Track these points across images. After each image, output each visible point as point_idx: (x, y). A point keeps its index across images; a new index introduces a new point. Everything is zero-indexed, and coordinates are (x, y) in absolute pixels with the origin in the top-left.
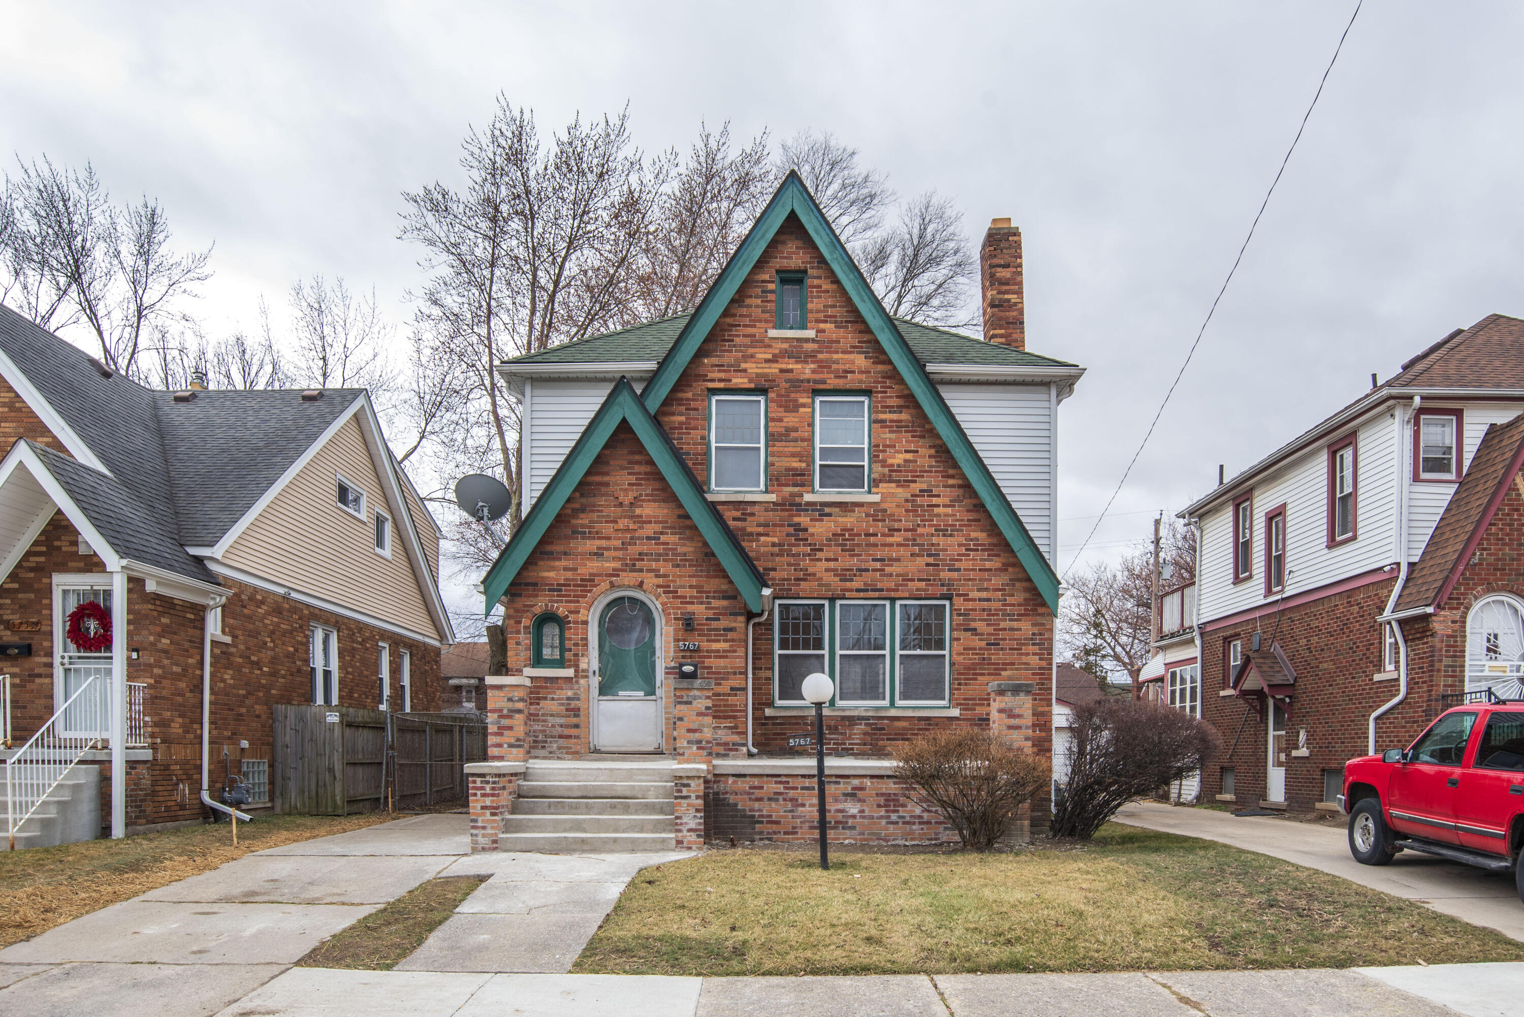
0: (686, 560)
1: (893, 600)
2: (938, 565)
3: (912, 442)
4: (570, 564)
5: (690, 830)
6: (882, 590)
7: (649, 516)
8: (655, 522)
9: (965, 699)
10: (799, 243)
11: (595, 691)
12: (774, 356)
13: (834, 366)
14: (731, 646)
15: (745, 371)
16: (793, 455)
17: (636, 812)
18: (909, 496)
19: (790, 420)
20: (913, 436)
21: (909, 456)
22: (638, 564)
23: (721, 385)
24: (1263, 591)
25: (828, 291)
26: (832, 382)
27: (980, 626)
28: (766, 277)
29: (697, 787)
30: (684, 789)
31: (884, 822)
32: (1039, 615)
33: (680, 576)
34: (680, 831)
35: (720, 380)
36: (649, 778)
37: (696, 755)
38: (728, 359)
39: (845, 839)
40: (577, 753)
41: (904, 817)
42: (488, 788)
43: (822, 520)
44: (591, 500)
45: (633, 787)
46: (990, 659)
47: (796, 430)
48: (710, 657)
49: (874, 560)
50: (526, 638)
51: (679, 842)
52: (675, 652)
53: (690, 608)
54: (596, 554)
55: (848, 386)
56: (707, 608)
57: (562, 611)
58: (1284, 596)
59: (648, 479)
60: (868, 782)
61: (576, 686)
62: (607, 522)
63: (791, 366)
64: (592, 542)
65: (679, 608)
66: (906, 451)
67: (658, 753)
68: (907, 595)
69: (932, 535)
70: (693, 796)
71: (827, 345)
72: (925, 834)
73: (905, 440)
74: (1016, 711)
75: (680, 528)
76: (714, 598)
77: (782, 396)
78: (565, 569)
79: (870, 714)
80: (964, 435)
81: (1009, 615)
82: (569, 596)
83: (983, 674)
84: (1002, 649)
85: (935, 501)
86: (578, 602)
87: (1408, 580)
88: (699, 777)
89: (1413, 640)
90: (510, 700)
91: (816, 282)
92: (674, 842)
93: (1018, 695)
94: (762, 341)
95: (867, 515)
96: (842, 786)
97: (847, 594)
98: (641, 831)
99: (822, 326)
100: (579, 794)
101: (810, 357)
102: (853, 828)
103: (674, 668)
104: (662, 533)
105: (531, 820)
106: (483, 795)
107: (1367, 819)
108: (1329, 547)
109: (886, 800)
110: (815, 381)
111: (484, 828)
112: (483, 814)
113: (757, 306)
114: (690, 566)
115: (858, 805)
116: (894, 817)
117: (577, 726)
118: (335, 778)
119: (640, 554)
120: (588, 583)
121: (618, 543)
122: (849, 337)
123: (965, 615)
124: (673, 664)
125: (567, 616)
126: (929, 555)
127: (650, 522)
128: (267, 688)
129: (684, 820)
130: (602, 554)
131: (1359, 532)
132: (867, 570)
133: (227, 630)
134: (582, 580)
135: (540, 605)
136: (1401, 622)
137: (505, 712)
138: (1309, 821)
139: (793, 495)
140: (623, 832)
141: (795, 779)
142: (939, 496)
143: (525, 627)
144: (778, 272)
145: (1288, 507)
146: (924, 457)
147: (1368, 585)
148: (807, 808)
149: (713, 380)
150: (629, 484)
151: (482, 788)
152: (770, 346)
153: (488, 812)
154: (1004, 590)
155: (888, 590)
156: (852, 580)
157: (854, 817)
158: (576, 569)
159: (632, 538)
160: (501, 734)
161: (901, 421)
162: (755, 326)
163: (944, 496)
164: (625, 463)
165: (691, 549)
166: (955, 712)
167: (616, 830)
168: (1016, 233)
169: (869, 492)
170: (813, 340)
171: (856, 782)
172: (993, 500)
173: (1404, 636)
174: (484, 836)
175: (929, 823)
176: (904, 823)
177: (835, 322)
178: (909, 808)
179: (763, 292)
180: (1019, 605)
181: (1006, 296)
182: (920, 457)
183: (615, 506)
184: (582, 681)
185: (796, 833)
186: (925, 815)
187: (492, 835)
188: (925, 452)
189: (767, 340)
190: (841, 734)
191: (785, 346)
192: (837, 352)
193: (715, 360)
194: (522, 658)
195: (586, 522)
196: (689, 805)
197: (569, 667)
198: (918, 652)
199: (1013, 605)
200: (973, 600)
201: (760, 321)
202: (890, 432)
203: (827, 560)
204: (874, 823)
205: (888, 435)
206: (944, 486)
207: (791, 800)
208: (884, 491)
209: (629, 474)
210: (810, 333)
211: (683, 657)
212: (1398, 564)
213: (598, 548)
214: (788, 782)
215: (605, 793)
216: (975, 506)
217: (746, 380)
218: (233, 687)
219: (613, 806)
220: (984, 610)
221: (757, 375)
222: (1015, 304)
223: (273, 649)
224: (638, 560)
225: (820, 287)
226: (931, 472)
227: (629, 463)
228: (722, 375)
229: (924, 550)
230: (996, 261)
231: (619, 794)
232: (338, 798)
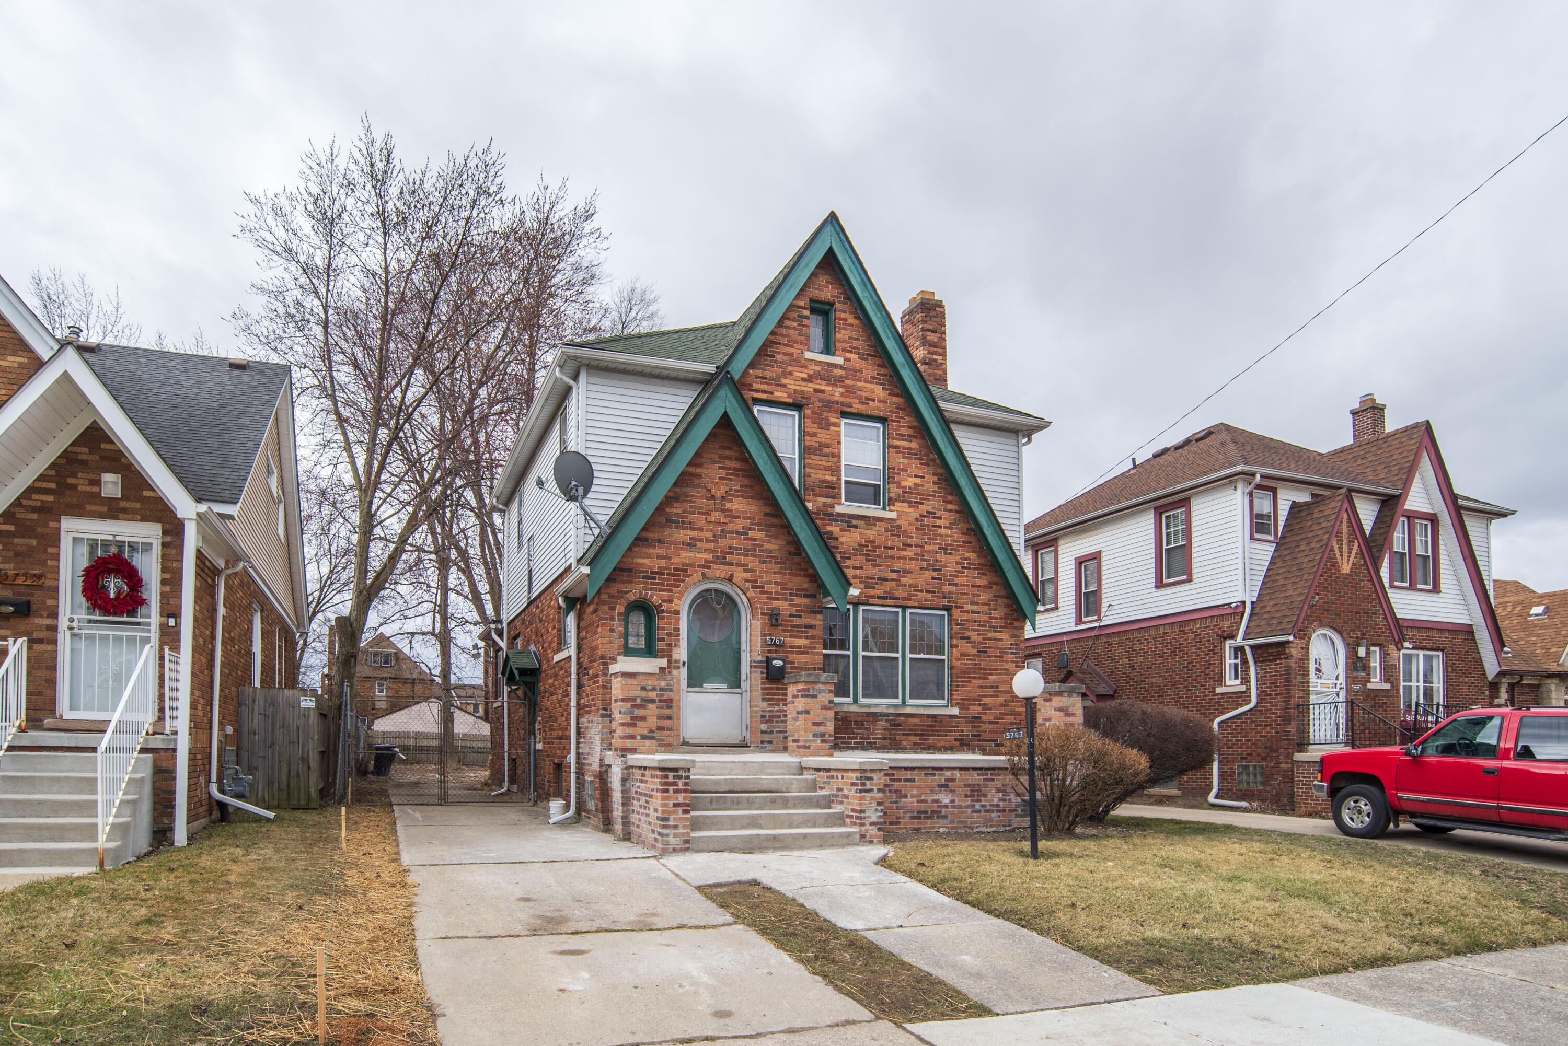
0: (771, 557)
1: (904, 608)
2: (940, 579)
3: (920, 468)
4: (664, 552)
5: (872, 824)
6: (897, 599)
7: (738, 511)
8: (744, 518)
9: (962, 699)
10: (829, 278)
11: (684, 683)
12: (809, 375)
13: (859, 393)
14: (811, 643)
15: (784, 386)
16: (826, 469)
17: (795, 807)
18: (918, 516)
19: (823, 437)
20: (921, 464)
21: (918, 481)
22: (729, 558)
23: (764, 396)
24: (1074, 620)
25: (852, 325)
26: (857, 407)
27: (972, 635)
28: (802, 303)
29: (879, 779)
30: (868, 782)
31: (969, 810)
32: (1015, 628)
33: (767, 572)
34: (862, 825)
35: (764, 392)
36: (779, 771)
37: (820, 748)
38: (770, 373)
39: (939, 828)
40: (669, 745)
41: (985, 806)
42: (681, 783)
43: (850, 531)
44: (685, 490)
45: (778, 780)
46: (980, 664)
47: (828, 446)
48: (792, 652)
49: (892, 571)
50: (620, 625)
51: (863, 836)
52: (762, 646)
53: (776, 604)
54: (689, 544)
55: (869, 412)
56: (790, 605)
57: (656, 599)
58: (1102, 624)
59: (737, 475)
60: (957, 774)
61: (669, 677)
62: (699, 513)
63: (823, 388)
64: (685, 532)
65: (765, 603)
66: (916, 476)
67: (743, 746)
68: (916, 604)
69: (936, 552)
70: (875, 789)
71: (853, 373)
72: (1001, 821)
73: (914, 466)
75: (766, 525)
76: (796, 595)
77: (816, 413)
78: (660, 557)
79: (891, 711)
80: (968, 465)
81: (993, 627)
82: (663, 584)
83: (975, 678)
84: (989, 656)
85: (938, 522)
86: (671, 591)
87: (1251, 615)
88: (880, 770)
89: (1263, 661)
90: (643, 688)
91: (842, 315)
92: (858, 836)
94: (798, 361)
95: (886, 530)
96: (937, 777)
97: (871, 601)
98: (814, 826)
99: (848, 355)
100: (726, 788)
101: (838, 381)
102: (945, 817)
103: (761, 662)
104: (750, 529)
105: (708, 817)
106: (676, 791)
107: (1356, 802)
108: (1157, 587)
109: (972, 791)
110: (844, 404)
111: (676, 827)
112: (675, 812)
113: (794, 329)
114: (775, 563)
115: (950, 795)
116: (978, 806)
117: (669, 718)
118: (309, 768)
119: (730, 548)
120: (680, 574)
121: (710, 535)
122: (869, 369)
123: (962, 625)
124: (760, 658)
125: (661, 605)
126: (934, 570)
127: (739, 517)
129: (867, 814)
130: (695, 545)
131: (1194, 576)
132: (886, 580)
134: (675, 569)
135: (635, 592)
136: (1252, 647)
137: (638, 701)
139: (825, 505)
140: (798, 827)
142: (940, 518)
143: (619, 614)
144: (811, 300)
145: (1103, 554)
146: (929, 482)
147: (1206, 618)
148: (909, 799)
149: (757, 391)
150: (720, 478)
151: (675, 784)
152: (805, 367)
153: (680, 810)
154: (989, 605)
155: (903, 599)
156: (874, 588)
157: (946, 806)
158: (669, 558)
159: (722, 531)
160: (634, 725)
161: (911, 449)
162: (792, 346)
163: (946, 518)
164: (716, 457)
165: (776, 547)
166: (955, 711)
167: (791, 826)
168: (940, 305)
169: (884, 509)
170: (841, 367)
171: (948, 774)
172: (989, 526)
173: (1254, 658)
174: (675, 836)
175: (1004, 811)
176: (986, 811)
177: (859, 354)
178: (989, 797)
179: (799, 316)
180: (1001, 618)
181: (935, 357)
182: (927, 482)
183: (707, 498)
184: (675, 672)
185: (900, 823)
186: (1001, 803)
187: (683, 834)
188: (931, 478)
189: (803, 361)
190: (866, 729)
191: (818, 368)
192: (860, 381)
193: (759, 372)
194: (616, 646)
195: (679, 511)
196: (872, 798)
197: (662, 657)
198: (922, 656)
199: (996, 618)
200: (967, 612)
201: (797, 343)
202: (904, 457)
203: (855, 568)
204: (962, 812)
205: (901, 460)
206: (945, 510)
207: (896, 791)
208: (899, 509)
209: (720, 468)
210: (839, 360)
211: (769, 651)
212: (1243, 603)
213: (691, 539)
215: (751, 787)
216: (968, 529)
217: (786, 395)
219: (773, 801)
220: (975, 621)
221: (795, 390)
222: (941, 364)
224: (728, 553)
225: (846, 320)
226: (934, 496)
227: (720, 457)
228: (765, 387)
229: (930, 565)
230: (927, 326)
231: (764, 787)
232: (312, 790)
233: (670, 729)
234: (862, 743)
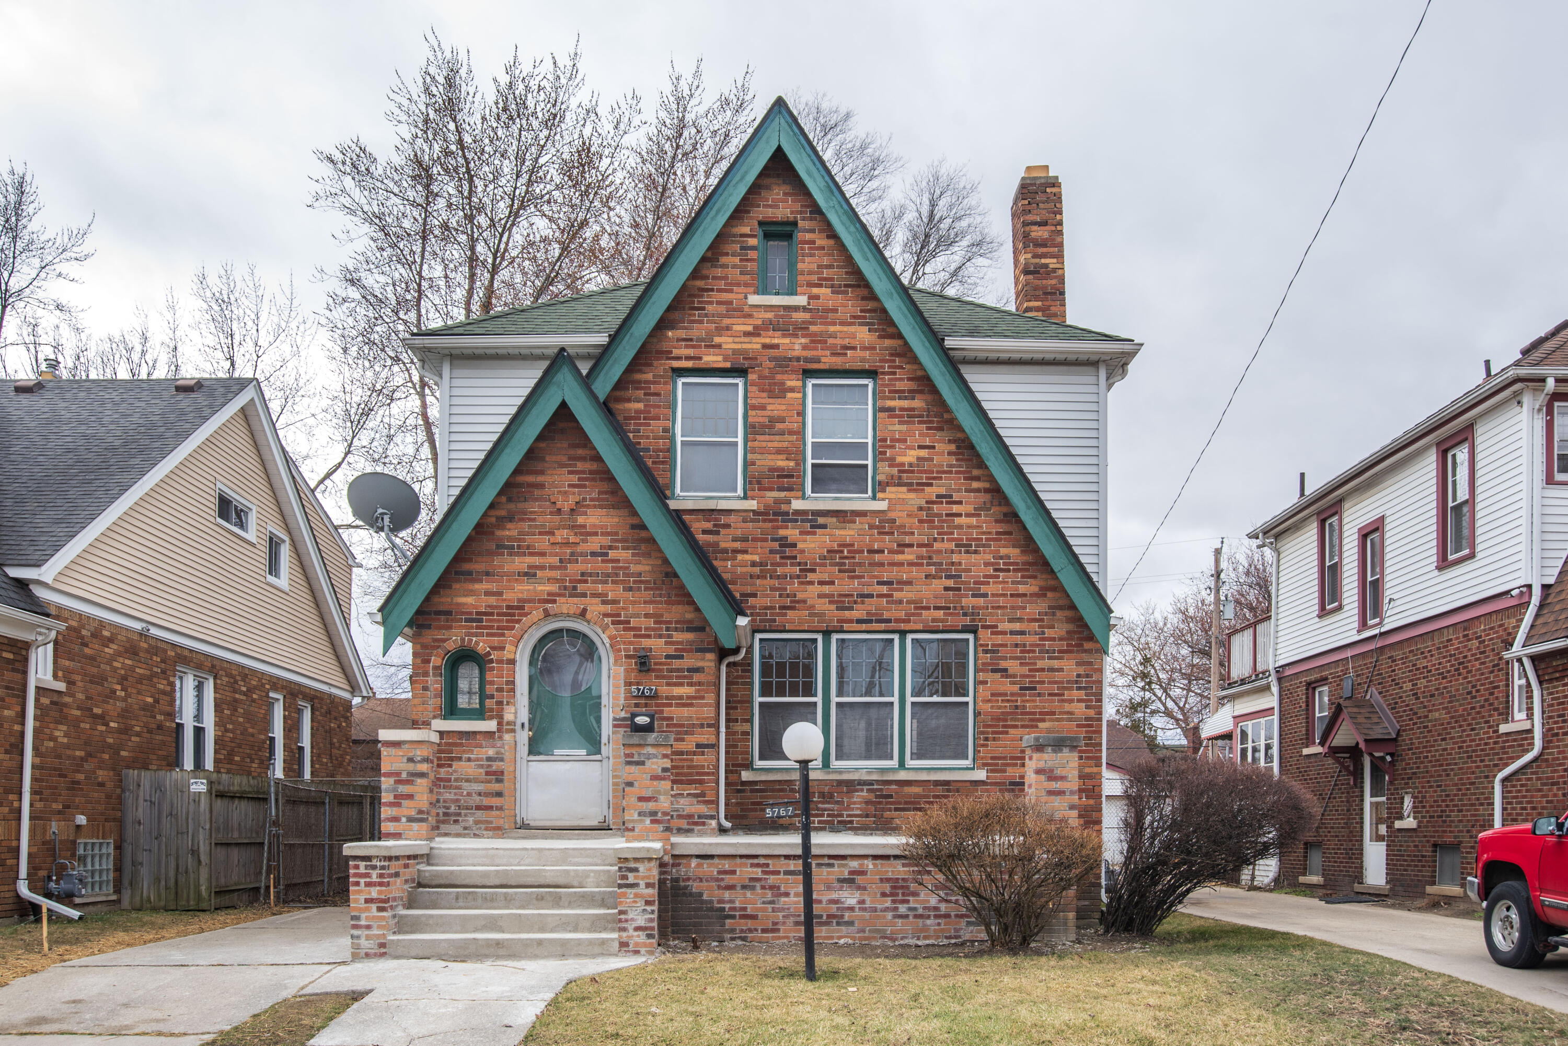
0: (641, 582)
1: (903, 633)
2: (959, 589)
3: (927, 435)
4: (493, 587)
5: (637, 929)
6: (889, 621)
7: (594, 526)
8: (603, 534)
9: (992, 758)
10: (787, 188)
11: (523, 749)
12: (756, 327)
13: (830, 341)
14: (697, 691)
15: (719, 346)
16: (779, 452)
17: (570, 905)
18: (923, 503)
19: (776, 408)
20: (928, 428)
21: (924, 453)
22: (581, 587)
23: (689, 364)
24: (1356, 625)
25: (823, 248)
26: (828, 361)
27: (1012, 666)
28: (747, 230)
29: (649, 872)
30: (630, 875)
31: (889, 915)
32: (1086, 651)
33: (633, 603)
34: (624, 929)
35: (688, 358)
36: (589, 860)
37: (649, 830)
38: (697, 331)
39: (840, 938)
40: (499, 828)
41: (915, 909)
42: (374, 874)
43: (814, 534)
44: (521, 505)
45: (567, 872)
46: (1025, 707)
47: (782, 420)
48: (670, 705)
49: (879, 583)
50: (436, 682)
51: (623, 944)
52: (626, 699)
53: (646, 643)
54: (526, 574)
55: (847, 366)
56: (667, 643)
57: (482, 647)
58: (1383, 630)
59: (593, 480)
60: (870, 864)
61: (499, 743)
62: (540, 533)
63: (776, 341)
64: (522, 559)
65: (631, 643)
66: (920, 447)
67: (603, 828)
68: (920, 626)
69: (952, 552)
70: (642, 884)
71: (823, 314)
72: (942, 930)
73: (918, 433)
74: (1058, 772)
75: (634, 541)
76: (676, 630)
77: (766, 378)
78: (488, 593)
79: (875, 777)
80: (992, 425)
81: (1048, 652)
82: (492, 627)
83: (1016, 727)
84: (1039, 695)
85: (955, 508)
86: (503, 635)
87: (1541, 606)
88: (650, 859)
89: (1550, 681)
90: (411, 760)
91: (808, 236)
92: (616, 945)
93: (1061, 751)
94: (740, 310)
95: (871, 527)
96: (836, 869)
97: (846, 626)
98: (575, 930)
99: (815, 291)
100: (497, 882)
101: (800, 329)
102: (850, 923)
103: (624, 719)
104: (610, 548)
105: (431, 916)
106: (368, 884)
107: (1508, 909)
108: (1440, 568)
109: (893, 887)
110: (807, 360)
111: (368, 927)
112: (367, 910)
113: (734, 266)
114: (646, 589)
115: (857, 894)
116: (903, 909)
117: (499, 794)
118: (199, 862)
119: (583, 574)
120: (516, 611)
121: (555, 560)
122: (849, 305)
123: (993, 652)
124: (623, 714)
125: (489, 654)
126: (948, 577)
127: (596, 534)
128: (115, 750)
129: (630, 916)
130: (535, 575)
131: (1478, 549)
132: (871, 596)
133: (60, 674)
134: (508, 607)
135: (455, 639)
136: (1534, 659)
137: (404, 775)
138: (1419, 909)
139: (778, 501)
140: (552, 931)
141: (776, 861)
142: (960, 503)
143: (435, 668)
144: (761, 223)
145: (1387, 521)
146: (942, 454)
148: (792, 899)
149: (678, 358)
150: (570, 486)
151: (367, 875)
152: (750, 316)
153: (374, 907)
154: (1042, 620)
155: (897, 621)
156: (851, 609)
157: (851, 909)
158: (501, 594)
159: (572, 554)
160: (398, 805)
161: (913, 409)
162: (731, 291)
163: (968, 502)
164: (564, 459)
165: (647, 568)
166: (981, 775)
167: (542, 930)
168: (1054, 183)
169: (874, 498)
170: (804, 309)
171: (854, 864)
172: (1028, 508)
173: (1538, 676)
174: (368, 938)
175: (947, 916)
176: (916, 916)
177: (832, 286)
178: (922, 896)
179: (742, 248)
180: (1061, 639)
181: (1043, 261)
182: (938, 454)
183: (551, 513)
184: (507, 737)
185: (778, 930)
186: (943, 906)
187: (378, 936)
188: (944, 447)
189: (746, 308)
190: (837, 803)
191: (770, 315)
192: (834, 324)
193: (682, 333)
194: (430, 708)
195: (514, 533)
196: (636, 895)
197: (491, 718)
198: (935, 699)
199: (1053, 639)
200: (1004, 633)
201: (738, 285)
202: (900, 423)
203: (821, 583)
204: (878, 917)
205: (897, 427)
206: (967, 491)
207: (772, 888)
208: (893, 496)
209: (570, 473)
210: (801, 300)
211: (637, 705)
212: (1529, 587)
213: (530, 567)
214: (767, 865)
215: (530, 881)
216: (1005, 515)
217: (720, 358)
218: (67, 747)
219: (540, 898)
220: (1017, 645)
221: (734, 351)
222: (1054, 270)
223: (124, 700)
224: (580, 581)
225: (814, 242)
226: (951, 472)
227: (570, 459)
228: (691, 352)
229: (942, 570)
230: (1030, 218)
231: (549, 881)
232: (203, 888)
233: (500, 808)
234: (832, 822)
